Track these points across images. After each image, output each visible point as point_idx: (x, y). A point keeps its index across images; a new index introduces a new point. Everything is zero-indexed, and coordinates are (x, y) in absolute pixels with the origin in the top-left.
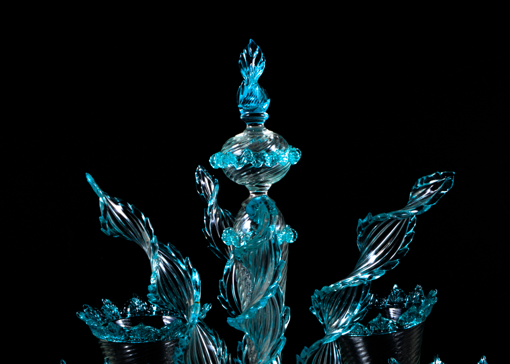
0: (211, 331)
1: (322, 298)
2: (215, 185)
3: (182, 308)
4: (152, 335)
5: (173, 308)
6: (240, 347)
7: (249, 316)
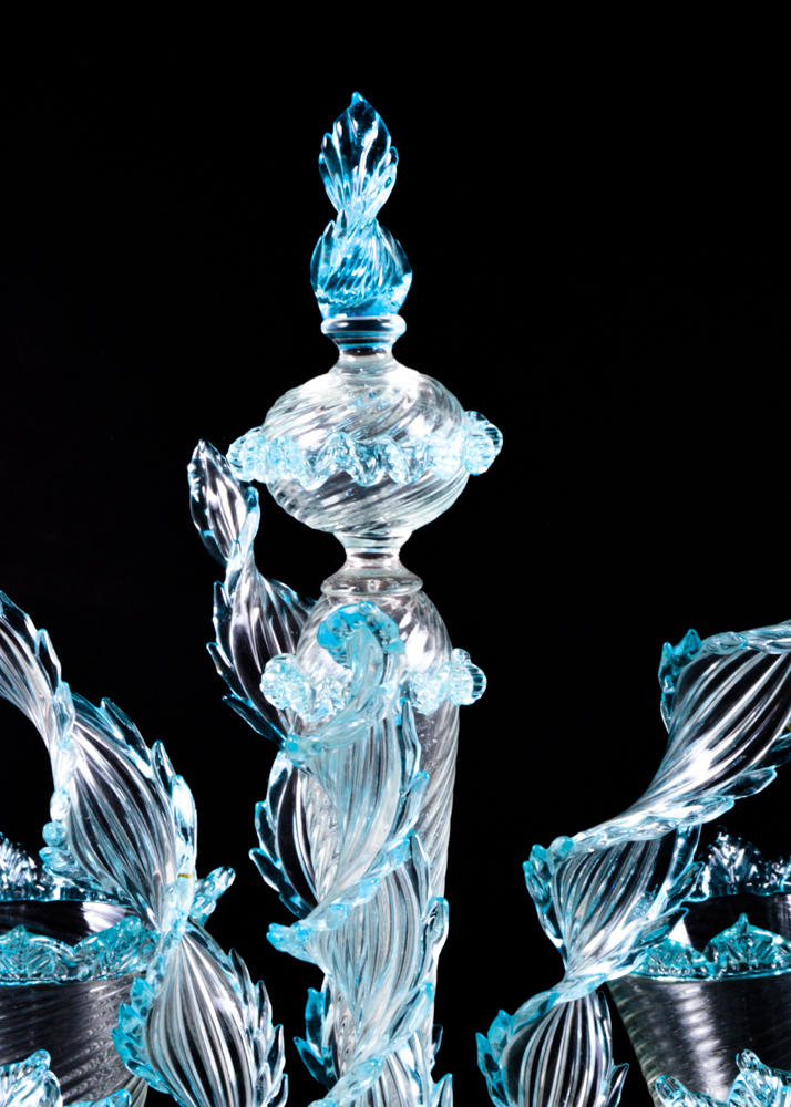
0: (226, 959)
1: (554, 871)
2: (250, 505)
3: (140, 887)
4: (53, 964)
5: (114, 890)
6: (314, 1008)
7: (329, 925)
